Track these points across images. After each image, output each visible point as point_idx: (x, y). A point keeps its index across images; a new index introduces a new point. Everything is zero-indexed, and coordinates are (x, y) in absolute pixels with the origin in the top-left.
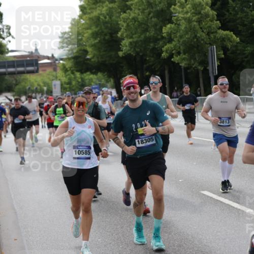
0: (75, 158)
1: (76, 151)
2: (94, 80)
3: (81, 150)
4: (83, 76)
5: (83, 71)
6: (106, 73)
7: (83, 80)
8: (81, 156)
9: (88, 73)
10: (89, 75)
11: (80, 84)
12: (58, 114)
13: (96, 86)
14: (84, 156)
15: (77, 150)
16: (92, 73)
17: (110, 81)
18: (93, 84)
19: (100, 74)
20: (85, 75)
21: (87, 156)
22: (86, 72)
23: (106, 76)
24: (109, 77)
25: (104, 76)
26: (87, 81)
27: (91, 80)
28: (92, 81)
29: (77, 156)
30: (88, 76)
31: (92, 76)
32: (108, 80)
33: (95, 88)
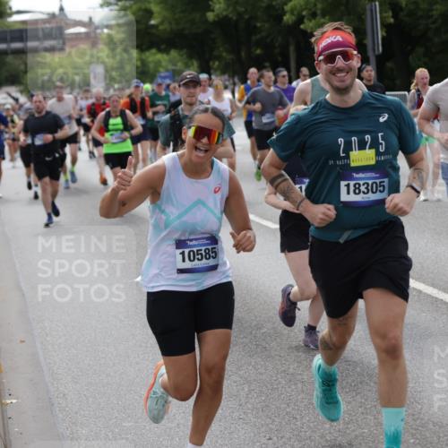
0: (181, 271)
1: (183, 253)
2: (164, 64)
3: (195, 249)
4: (144, 57)
5: (144, 47)
6: (185, 51)
7: (144, 63)
8: (197, 264)
9: (154, 51)
10: (155, 54)
11: (140, 70)
12: (113, 130)
13: (167, 74)
14: (204, 263)
15: (187, 251)
16: (160, 50)
17: (193, 64)
18: (161, 70)
19: (174, 53)
20: (147, 54)
21: (211, 262)
22: (149, 48)
23: (185, 56)
24: (190, 57)
25: (182, 56)
26: (151, 66)
27: (158, 63)
28: (161, 66)
29: (188, 265)
30: (154, 57)
31: (159, 56)
32: (190, 63)
33: (165, 78)
